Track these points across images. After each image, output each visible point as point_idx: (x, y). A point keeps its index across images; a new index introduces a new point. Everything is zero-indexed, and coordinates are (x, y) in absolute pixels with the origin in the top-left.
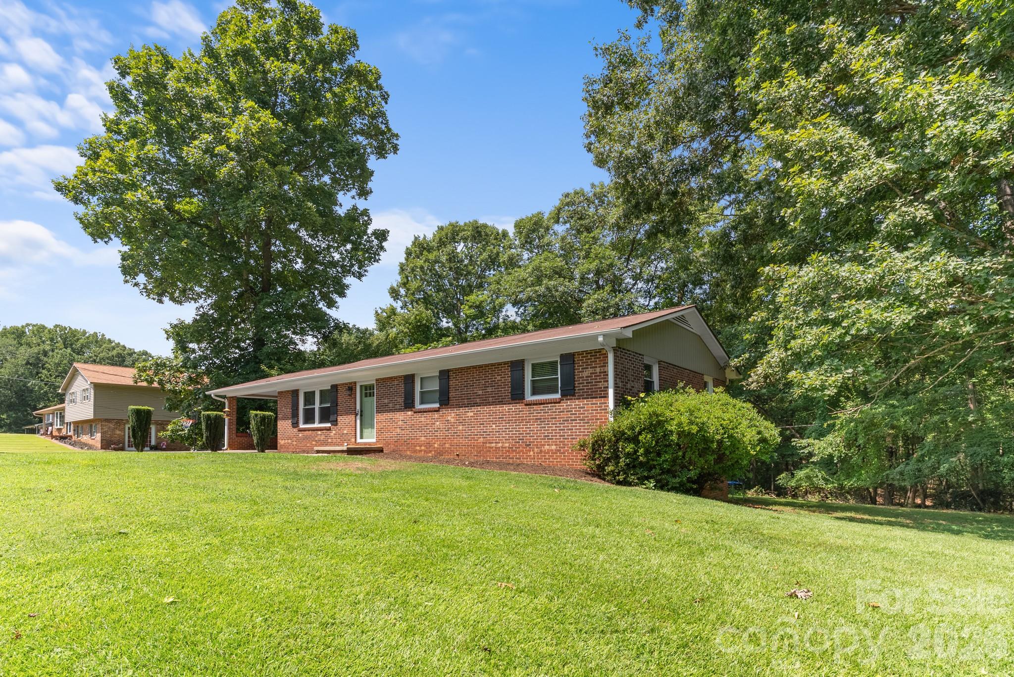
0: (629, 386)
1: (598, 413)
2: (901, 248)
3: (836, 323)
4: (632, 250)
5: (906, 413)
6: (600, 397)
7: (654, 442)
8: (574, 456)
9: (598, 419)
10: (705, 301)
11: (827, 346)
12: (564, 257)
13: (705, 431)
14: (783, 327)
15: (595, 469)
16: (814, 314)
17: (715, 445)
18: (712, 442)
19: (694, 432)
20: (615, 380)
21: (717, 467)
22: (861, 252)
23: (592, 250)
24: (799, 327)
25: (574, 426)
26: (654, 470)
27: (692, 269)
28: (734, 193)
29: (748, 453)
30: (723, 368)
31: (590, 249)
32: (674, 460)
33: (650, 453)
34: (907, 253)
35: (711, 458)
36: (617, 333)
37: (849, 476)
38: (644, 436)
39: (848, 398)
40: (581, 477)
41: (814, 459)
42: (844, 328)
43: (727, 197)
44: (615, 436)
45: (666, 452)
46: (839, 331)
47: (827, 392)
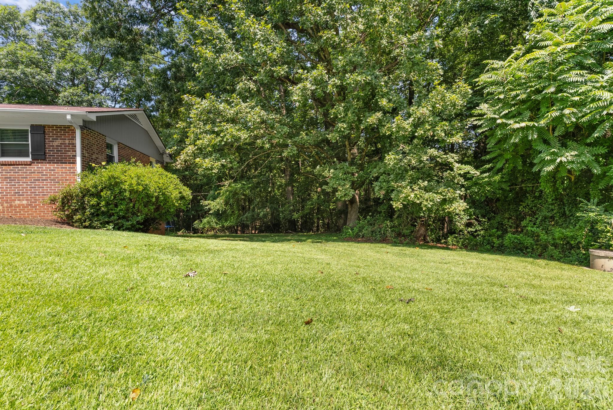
0: (94, 157)
1: (67, 175)
2: (245, 101)
3: (218, 134)
4: (102, 65)
5: (248, 188)
6: (69, 163)
7: (112, 197)
8: (45, 209)
9: (67, 180)
10: (152, 111)
11: (214, 146)
12: (41, 52)
13: (148, 190)
14: (193, 132)
15: (65, 218)
16: (208, 127)
17: (154, 200)
18: (152, 197)
19: (141, 190)
20: (82, 151)
21: (156, 214)
22: (229, 99)
23: (68, 54)
24: (201, 133)
25: (45, 185)
26: (113, 217)
27: (144, 88)
28: (170, 48)
29: (174, 205)
30: (162, 154)
31: (67, 52)
32: (127, 210)
33: (110, 204)
34: (246, 104)
35: (152, 208)
36: (83, 115)
37: (226, 221)
38: (104, 192)
39: (226, 179)
40: (52, 225)
41: (211, 212)
42: (221, 137)
43: (165, 49)
44: (82, 193)
45: (121, 204)
46: (219, 139)
47: (214, 171)
